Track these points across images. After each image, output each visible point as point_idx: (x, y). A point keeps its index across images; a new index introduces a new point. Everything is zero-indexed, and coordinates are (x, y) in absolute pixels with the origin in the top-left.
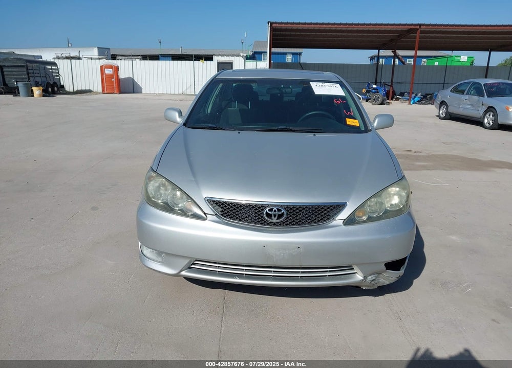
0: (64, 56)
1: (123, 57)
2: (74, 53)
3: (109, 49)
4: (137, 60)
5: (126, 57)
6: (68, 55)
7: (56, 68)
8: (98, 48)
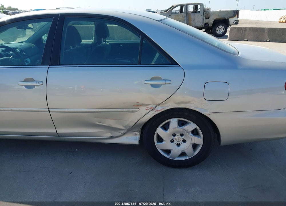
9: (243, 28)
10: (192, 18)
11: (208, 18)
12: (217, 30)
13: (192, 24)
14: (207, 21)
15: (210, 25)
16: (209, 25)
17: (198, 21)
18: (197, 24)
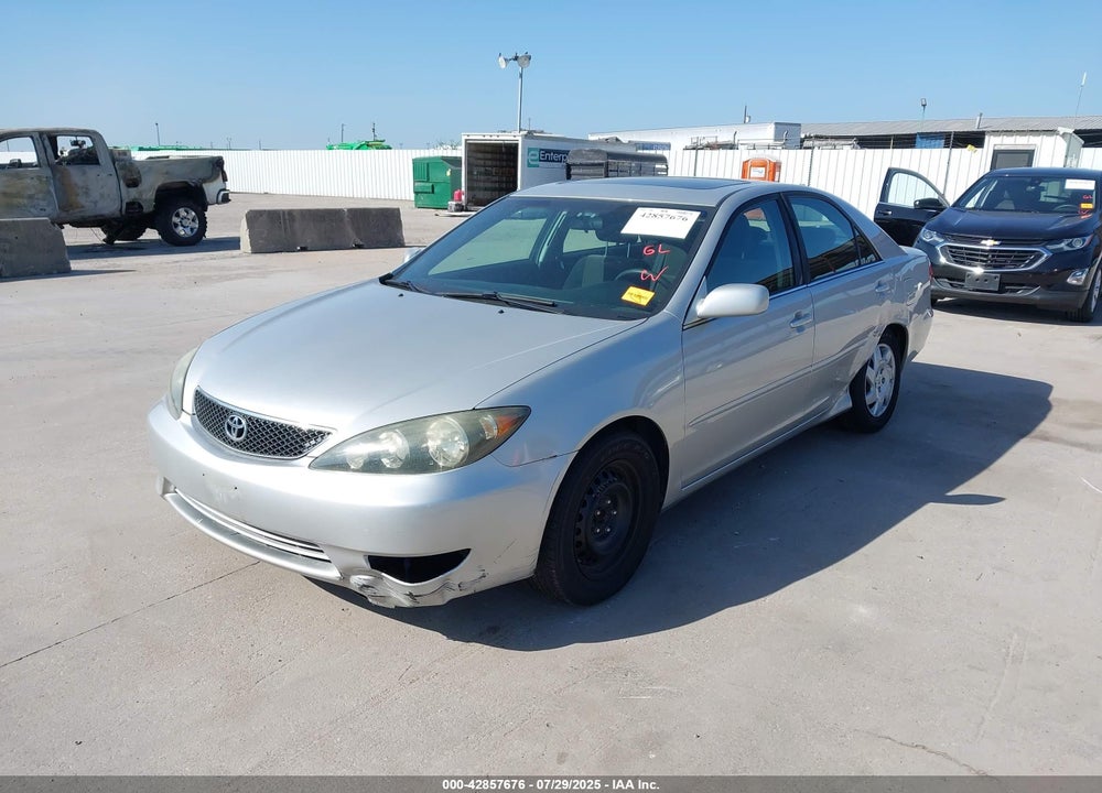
0: (705, 142)
1: (817, 143)
2: (724, 137)
3: (800, 125)
4: (847, 148)
5: (824, 143)
6: (712, 141)
7: (664, 167)
8: (776, 124)
9: (284, 211)
10: (76, 185)
11: (133, 183)
12: (176, 225)
13: (83, 207)
14: (133, 193)
15: (148, 207)
16: (141, 207)
17: (102, 196)
18: (100, 205)
